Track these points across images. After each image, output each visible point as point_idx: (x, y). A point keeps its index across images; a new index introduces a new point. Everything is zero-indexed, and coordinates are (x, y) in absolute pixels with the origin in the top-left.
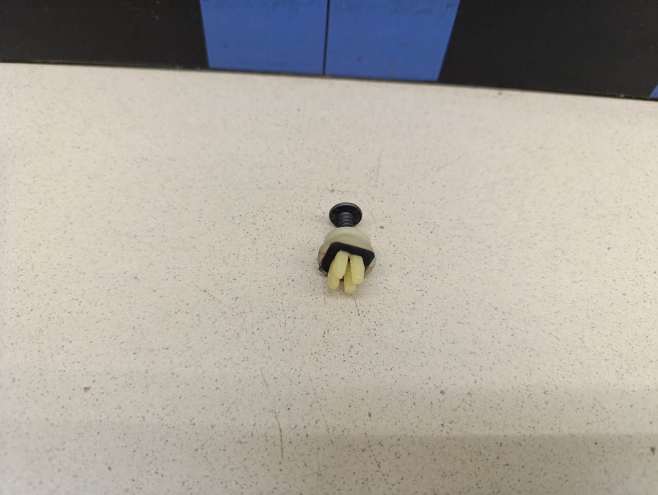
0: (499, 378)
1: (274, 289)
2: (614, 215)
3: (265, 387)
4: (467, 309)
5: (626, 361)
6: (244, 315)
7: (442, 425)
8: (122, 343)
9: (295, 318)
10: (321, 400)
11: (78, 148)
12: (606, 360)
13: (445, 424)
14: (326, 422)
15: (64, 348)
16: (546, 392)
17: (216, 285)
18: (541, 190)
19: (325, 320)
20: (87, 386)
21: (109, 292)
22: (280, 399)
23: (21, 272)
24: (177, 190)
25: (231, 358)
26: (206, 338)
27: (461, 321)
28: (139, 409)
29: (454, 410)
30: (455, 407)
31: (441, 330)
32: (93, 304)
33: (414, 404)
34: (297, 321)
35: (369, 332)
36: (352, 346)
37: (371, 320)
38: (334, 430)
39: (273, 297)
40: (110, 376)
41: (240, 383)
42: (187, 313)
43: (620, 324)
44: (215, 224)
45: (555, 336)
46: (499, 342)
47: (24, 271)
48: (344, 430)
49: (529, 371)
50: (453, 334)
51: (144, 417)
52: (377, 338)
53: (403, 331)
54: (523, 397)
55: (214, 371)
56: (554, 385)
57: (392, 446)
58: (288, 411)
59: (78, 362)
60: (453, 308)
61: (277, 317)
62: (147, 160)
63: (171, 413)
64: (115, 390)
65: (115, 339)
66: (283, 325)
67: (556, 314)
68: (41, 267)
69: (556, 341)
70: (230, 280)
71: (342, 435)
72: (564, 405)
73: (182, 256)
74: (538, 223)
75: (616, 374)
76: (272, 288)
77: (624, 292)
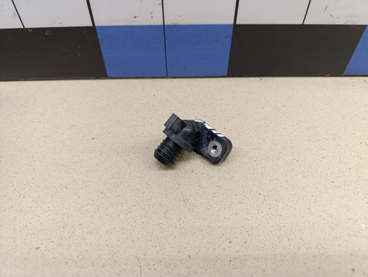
0: (262, 233)
1: (139, 190)
2: (326, 139)
3: (133, 243)
4: (244, 195)
5: (335, 220)
6: (122, 204)
7: (230, 261)
8: (57, 223)
9: (150, 205)
10: (163, 249)
11: (40, 122)
12: (324, 220)
13: (232, 260)
14: (165, 261)
15: (27, 227)
16: (290, 240)
17: (108, 189)
18: (284, 128)
19: (166, 205)
20: (38, 246)
21: (52, 196)
22: (140, 250)
23: (7, 188)
24: (89, 141)
25: (115, 228)
26: (102, 218)
27: (241, 202)
28: (65, 258)
29: (237, 252)
30: (237, 250)
31: (229, 208)
32: (43, 203)
33: (215, 249)
34: (150, 207)
35: (189, 211)
36: (180, 219)
37: (191, 204)
38: (170, 266)
39: (138, 194)
40: (51, 240)
41: (119, 242)
42: (92, 205)
43: (331, 199)
44: (108, 157)
45: (294, 208)
46: (262, 213)
47: (9, 187)
48: (175, 266)
49: (280, 228)
50: (236, 209)
51: (67, 263)
52: (194, 213)
53: (209, 209)
54: (276, 242)
55: (105, 236)
56: (294, 235)
57: (202, 273)
58: (145, 256)
59: (34, 234)
60: (236, 195)
61: (140, 205)
62: (75, 126)
63: (82, 260)
64: (53, 248)
65: (54, 221)
66: (143, 209)
67: (294, 195)
68: (18, 184)
69: (294, 210)
70: (116, 186)
71: (174, 268)
72: (300, 246)
73: (91, 175)
74: (283, 146)
75: (330, 227)
76: (138, 190)
77: (332, 181)
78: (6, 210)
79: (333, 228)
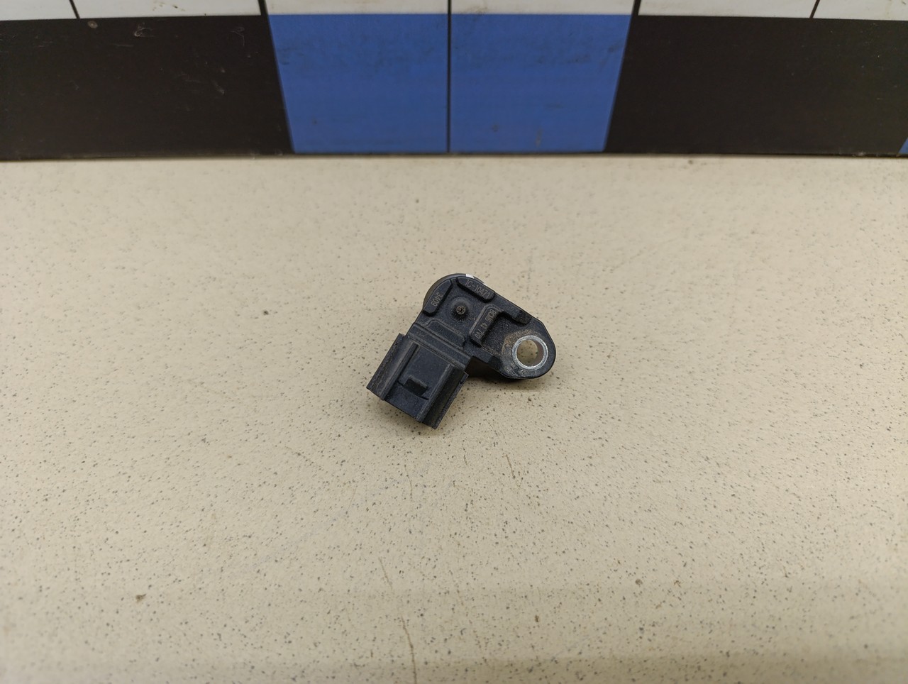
0: (719, 557)
1: (394, 447)
2: (865, 318)
3: (388, 585)
4: (666, 462)
5: (899, 524)
6: (353, 484)
7: (641, 629)
8: (187, 531)
9: (425, 487)
10: (466, 600)
11: (124, 268)
12: (871, 524)
13: (646, 628)
14: (475, 632)
15: (108, 542)
16: (788, 575)
17: (314, 444)
18: (758, 290)
19: (466, 487)
20: (141, 593)
21: (168, 462)
22: (408, 602)
23: (48, 440)
24: (256, 318)
25: (338, 547)
26: (302, 519)
27: (658, 478)
28: (212, 623)
29: (657, 608)
30: (658, 603)
31: (631, 494)
32: (147, 479)
33: (600, 600)
34: (427, 490)
35: (529, 501)
36: (506, 522)
37: (532, 484)
38: (487, 643)
39: (393, 458)
40: (173, 578)
41: (351, 581)
42: (276, 486)
43: (886, 471)
44: (309, 361)
45: (794, 494)
46: (715, 507)
47: (53, 438)
48: (502, 643)
49: (761, 545)
50: (648, 497)
51: (219, 635)
52: (542, 508)
53: (578, 497)
54: (754, 583)
55: (315, 566)
56: (799, 564)
57: (571, 662)
58: (421, 618)
59: (128, 560)
60: (646, 462)
61: (399, 485)
62: (215, 279)
63: (257, 628)
64: (180, 598)
65: (178, 526)
66: (408, 497)
67: (793, 462)
68: (75, 431)
69: (796, 500)
70: (333, 436)
71: (499, 649)
72: (814, 592)
73: (267, 407)
74: (757, 336)
75: (887, 544)
76: (391, 446)
77: (888, 425)
78: (50, 498)
79: (896, 545)
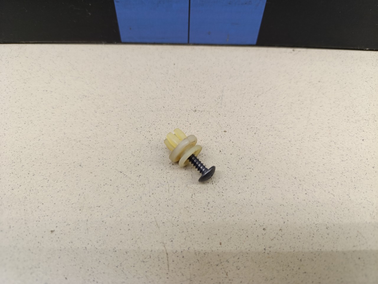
0: (299, 220)
2: (366, 120)
3: (158, 228)
4: (278, 179)
5: (376, 208)
6: (144, 185)
7: (265, 249)
8: (73, 204)
9: (175, 187)
10: (191, 235)
11: (47, 91)
12: (364, 207)
13: (267, 248)
14: (194, 248)
15: (39, 208)
16: (328, 228)
17: (128, 168)
18: (320, 107)
19: (192, 188)
20: (53, 230)
21: (65, 174)
22: (166, 235)
23: (14, 164)
24: (104, 114)
25: (137, 212)
26: (122, 200)
27: (275, 186)
28: (83, 243)
29: (272, 240)
30: (272, 238)
31: (262, 192)
32: (56, 182)
33: (247, 236)
34: (176, 188)
35: (219, 194)
36: (209, 203)
37: (220, 187)
38: (199, 253)
39: (161, 174)
40: (66, 223)
41: (142, 226)
42: (111, 185)
43: (372, 185)
44: (126, 132)
45: (332, 194)
46: (298, 198)
47: (16, 163)
48: (205, 253)
49: (317, 215)
50: (270, 194)
51: (86, 248)
52: (224, 197)
53: (240, 193)
54: (313, 231)
55: (127, 219)
56: (332, 223)
57: (234, 262)
58: (171, 242)
59: (47, 216)
60: (269, 179)
61: (163, 186)
62: (86, 96)
63: (102, 245)
64: (69, 232)
65: (69, 202)
66: (167, 191)
67: (332, 180)
68: (25, 160)
69: (332, 196)
70: (136, 165)
71: (204, 256)
72: (339, 235)
73: (107, 152)
74: (319, 126)
75: (370, 216)
76: (161, 169)
77: (373, 166)
78: (14, 189)
79: (374, 216)
